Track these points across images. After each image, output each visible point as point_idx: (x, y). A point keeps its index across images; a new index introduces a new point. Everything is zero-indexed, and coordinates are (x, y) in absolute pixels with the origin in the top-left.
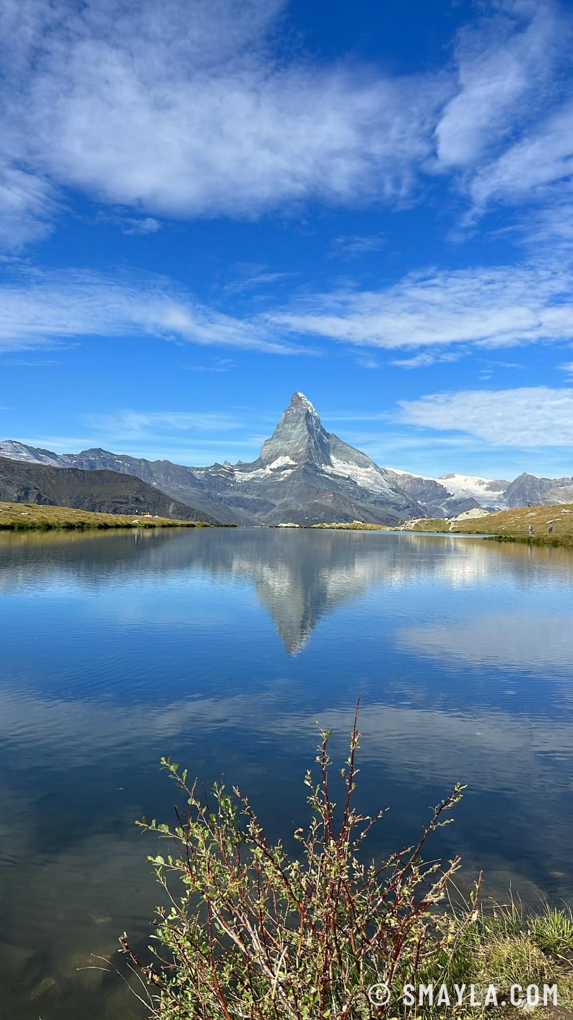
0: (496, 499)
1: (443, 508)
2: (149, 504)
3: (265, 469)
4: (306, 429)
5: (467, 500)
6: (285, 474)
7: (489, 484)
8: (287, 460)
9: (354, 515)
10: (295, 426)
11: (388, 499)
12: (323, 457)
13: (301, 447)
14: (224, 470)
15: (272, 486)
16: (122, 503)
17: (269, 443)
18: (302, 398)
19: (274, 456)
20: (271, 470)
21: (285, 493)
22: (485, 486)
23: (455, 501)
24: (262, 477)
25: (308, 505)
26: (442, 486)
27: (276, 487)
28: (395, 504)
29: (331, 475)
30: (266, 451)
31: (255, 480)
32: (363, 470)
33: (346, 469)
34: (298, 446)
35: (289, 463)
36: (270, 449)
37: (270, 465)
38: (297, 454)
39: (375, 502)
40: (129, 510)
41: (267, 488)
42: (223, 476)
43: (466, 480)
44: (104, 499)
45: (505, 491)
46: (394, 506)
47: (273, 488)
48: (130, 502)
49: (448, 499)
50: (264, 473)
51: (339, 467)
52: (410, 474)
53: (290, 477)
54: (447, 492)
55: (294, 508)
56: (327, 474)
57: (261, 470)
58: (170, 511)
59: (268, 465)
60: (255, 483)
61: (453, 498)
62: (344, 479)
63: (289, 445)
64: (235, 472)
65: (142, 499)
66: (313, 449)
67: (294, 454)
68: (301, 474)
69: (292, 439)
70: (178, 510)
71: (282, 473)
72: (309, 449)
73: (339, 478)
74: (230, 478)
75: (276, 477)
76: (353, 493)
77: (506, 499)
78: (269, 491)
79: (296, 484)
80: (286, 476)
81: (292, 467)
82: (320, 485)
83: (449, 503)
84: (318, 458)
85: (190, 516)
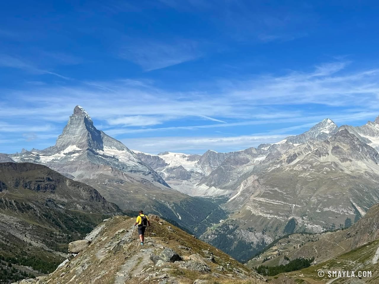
0: (193, 166)
1: (164, 172)
3: (60, 153)
4: (85, 128)
5: (178, 167)
6: (74, 156)
7: (188, 157)
8: (74, 147)
9: (125, 180)
10: (78, 126)
11: (138, 169)
12: (97, 145)
13: (83, 139)
14: (33, 155)
15: (68, 164)
16: (41, 181)
17: (62, 137)
18: (81, 109)
19: (65, 145)
20: (64, 154)
21: (76, 168)
22: (186, 158)
23: (171, 168)
24: (59, 159)
25: (97, 175)
26: (162, 159)
27: (70, 164)
28: (143, 172)
29: (104, 156)
30: (59, 142)
31: (54, 161)
32: (121, 152)
33: (111, 151)
34: (81, 139)
35: (76, 150)
36: (62, 141)
37: (63, 151)
38: (81, 144)
39: (131, 171)
41: (64, 165)
42: (33, 159)
43: (175, 155)
44: (31, 180)
45: (198, 161)
46: (142, 173)
47: (67, 165)
48: (46, 181)
49: (167, 167)
50: (60, 156)
51: (108, 151)
52: (143, 153)
53: (78, 158)
54: (166, 163)
55: (88, 177)
56: (100, 155)
57: (57, 154)
58: (67, 184)
59: (62, 151)
60: (55, 163)
61: (169, 166)
62: (111, 158)
63: (75, 138)
64: (40, 156)
66: (91, 140)
67: (79, 144)
68: (86, 156)
69: (76, 135)
70: (72, 184)
71: (72, 156)
72: (88, 140)
73: (108, 158)
74: (37, 160)
75: (68, 158)
76: (118, 166)
77: (199, 166)
78: (65, 167)
79: (84, 162)
80: (75, 157)
81: (78, 152)
82: (98, 162)
83: (167, 169)
84: (94, 146)
85: (79, 187)
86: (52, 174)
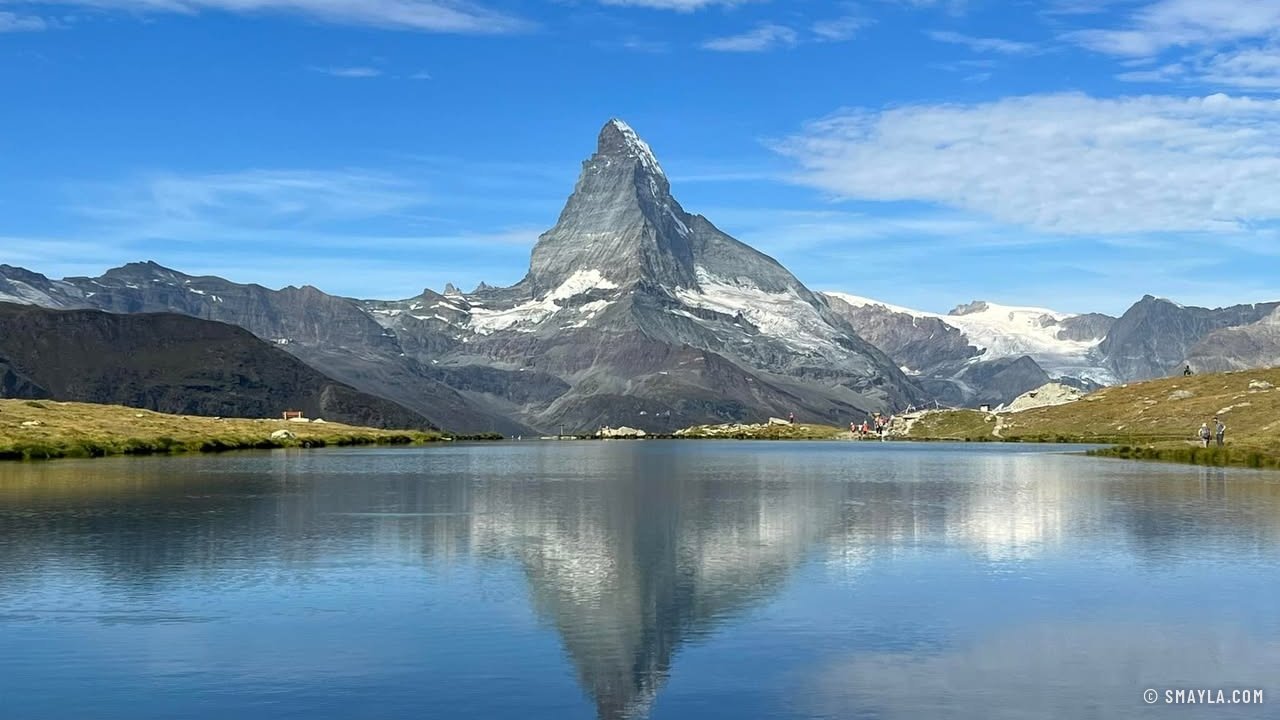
0: (1083, 359)
1: (962, 382)
2: (271, 389)
3: (542, 300)
4: (635, 206)
5: (1017, 361)
6: (590, 311)
7: (1066, 322)
8: (592, 278)
9: (754, 404)
10: (611, 198)
11: (832, 364)
12: (678, 270)
13: (625, 246)
14: (446, 305)
15: (561, 341)
16: (208, 389)
17: (550, 240)
18: (626, 134)
19: (563, 270)
20: (556, 302)
21: (591, 355)
22: (1057, 328)
23: (988, 365)
24: (535, 320)
25: (647, 381)
26: (958, 330)
27: (569, 342)
28: (849, 375)
29: (698, 311)
30: (542, 258)
31: (519, 326)
32: (773, 297)
33: (731, 296)
34: (619, 245)
35: (598, 286)
36: (552, 254)
37: (553, 292)
38: (616, 264)
39: (802, 372)
40: (226, 406)
41: (549, 343)
42: (444, 319)
43: (1011, 316)
44: (167, 383)
45: (1104, 337)
46: (846, 380)
47: (562, 344)
48: (229, 386)
49: (972, 361)
50: (540, 311)
51: (716, 295)
52: (881, 304)
53: (604, 318)
54: (969, 345)
55: (614, 390)
56: (687, 309)
57: (532, 304)
58: (323, 405)
59: (550, 291)
60: (521, 334)
61: (984, 358)
62: (727, 321)
63: (599, 244)
64: (473, 310)
65: (255, 378)
66: (655, 252)
67: (611, 264)
68: (627, 310)
69: (603, 230)
70: (341, 403)
71: (583, 309)
72: (643, 253)
73: (715, 318)
74: (461, 324)
75: (569, 317)
76: (751, 351)
77: (1106, 359)
78: (553, 351)
79: (616, 333)
80: (591, 315)
81: (604, 294)
82: (672, 334)
83: (974, 369)
84: (666, 272)
85: (369, 415)
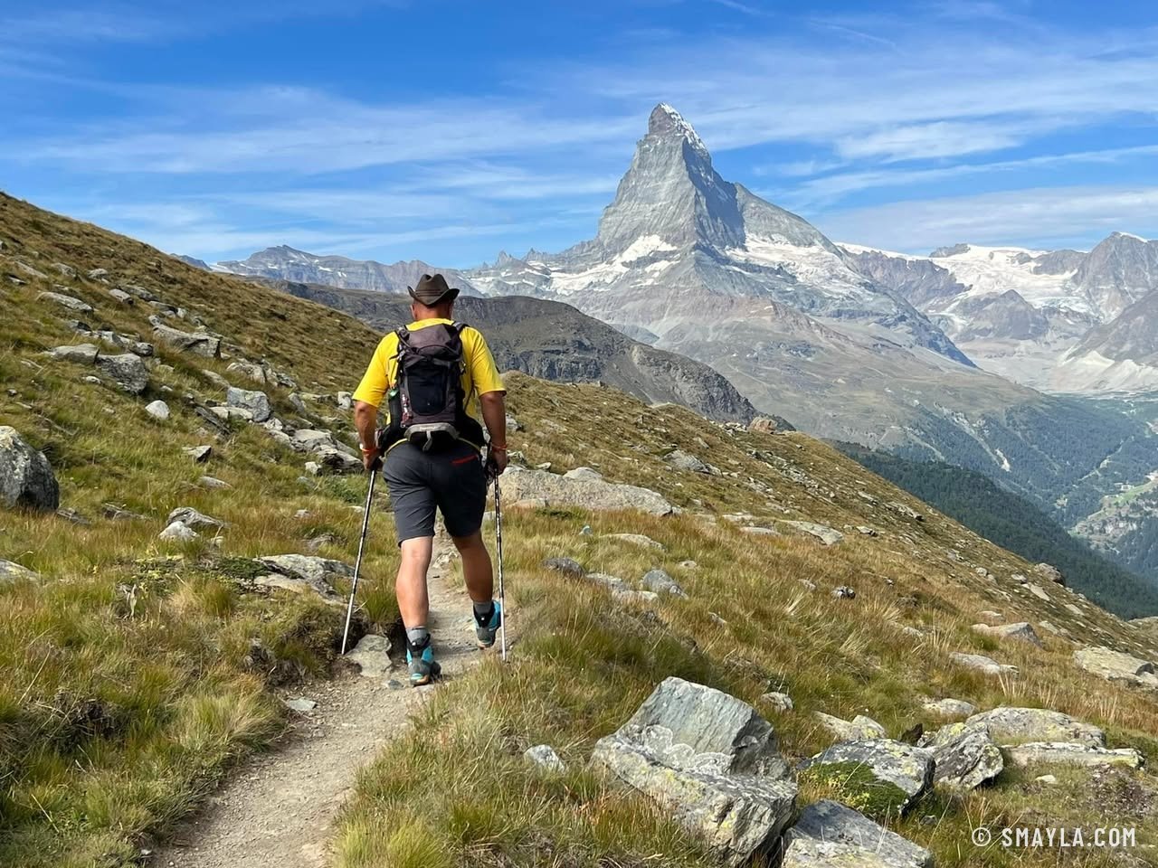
0: (1058, 290)
1: (953, 315)
3: (611, 263)
4: (686, 178)
5: (1003, 295)
6: (655, 271)
7: (1039, 259)
8: (654, 243)
9: (819, 343)
10: (664, 173)
11: (862, 305)
12: (726, 231)
13: (680, 213)
14: (531, 271)
15: (634, 297)
17: (614, 211)
18: (673, 116)
19: (627, 236)
20: (624, 264)
21: (663, 308)
22: (1033, 265)
23: (977, 299)
24: (608, 281)
25: (727, 328)
26: (946, 270)
27: (641, 297)
28: (877, 314)
29: (747, 266)
30: (609, 228)
31: (595, 286)
32: (803, 251)
33: (769, 251)
34: (674, 213)
35: (660, 249)
36: (618, 223)
37: (621, 256)
38: (674, 230)
39: (839, 314)
41: (623, 300)
42: (531, 283)
43: (991, 256)
45: (1076, 271)
46: (877, 319)
47: (636, 300)
49: (961, 296)
50: (611, 272)
51: (762, 249)
52: (877, 251)
53: (668, 275)
54: (957, 282)
55: (698, 336)
56: (736, 265)
57: (602, 267)
59: (618, 255)
60: (597, 292)
61: (971, 294)
62: (771, 273)
63: (657, 212)
64: (553, 275)
66: (705, 217)
67: (669, 229)
68: (690, 268)
69: (659, 201)
71: (648, 269)
72: (697, 218)
73: (761, 272)
74: (544, 287)
75: (637, 277)
76: (794, 298)
77: (1080, 289)
78: (627, 307)
79: (685, 289)
80: (656, 274)
81: (666, 256)
82: (729, 287)
83: (964, 304)
84: (717, 234)
86: (589, 328)
